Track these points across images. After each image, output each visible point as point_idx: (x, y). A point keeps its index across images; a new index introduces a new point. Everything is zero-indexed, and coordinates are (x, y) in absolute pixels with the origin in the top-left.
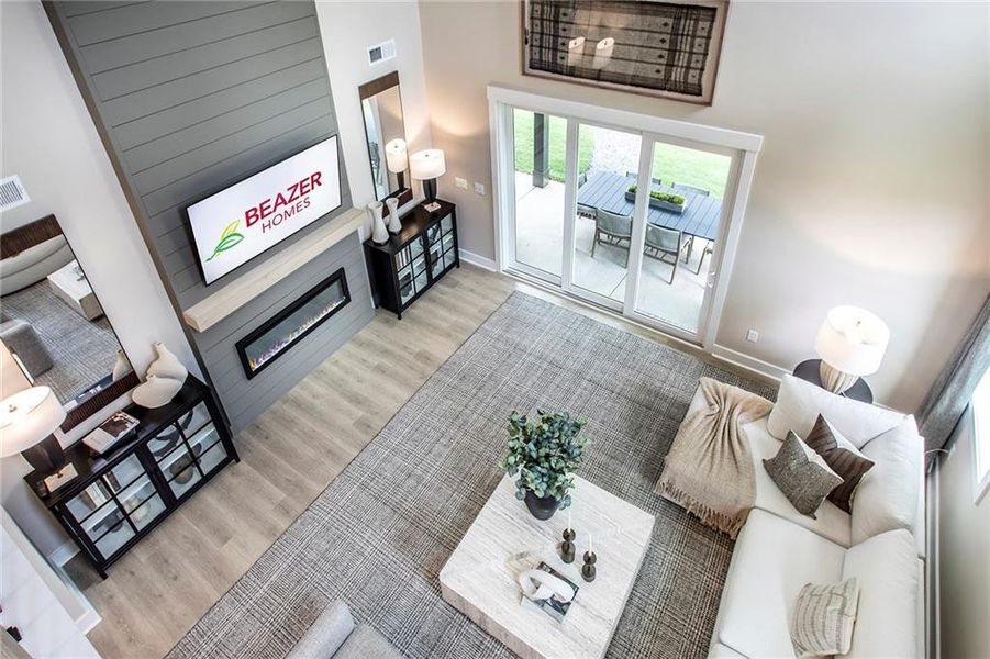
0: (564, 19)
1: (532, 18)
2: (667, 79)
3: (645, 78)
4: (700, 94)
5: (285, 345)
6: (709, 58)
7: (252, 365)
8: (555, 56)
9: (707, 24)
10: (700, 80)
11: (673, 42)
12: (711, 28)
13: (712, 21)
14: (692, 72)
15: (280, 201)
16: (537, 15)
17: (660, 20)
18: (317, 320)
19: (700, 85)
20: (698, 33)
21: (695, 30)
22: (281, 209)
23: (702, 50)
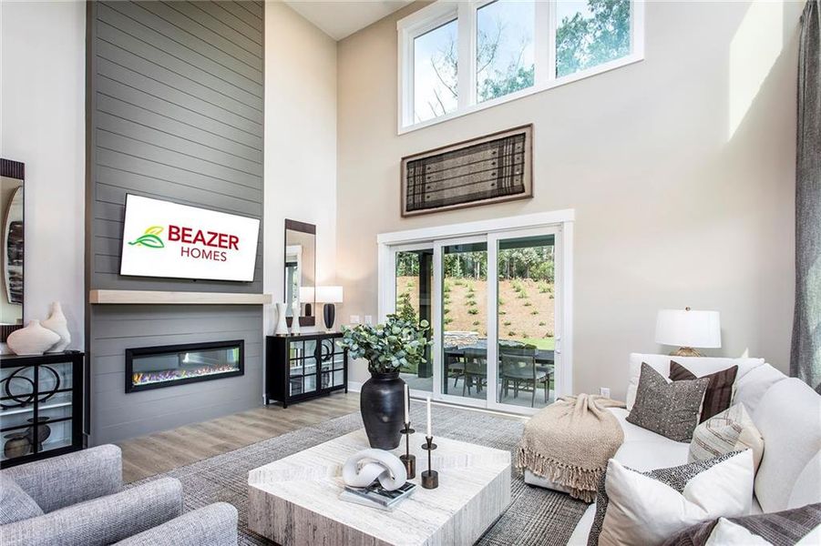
0: (428, 171)
1: (408, 178)
2: (500, 188)
3: (485, 193)
4: (523, 191)
5: (176, 378)
6: (525, 165)
7: (136, 378)
8: (423, 197)
9: (521, 145)
10: (522, 181)
11: (500, 162)
12: (524, 145)
13: (524, 141)
14: (515, 178)
15: (200, 237)
16: (411, 175)
17: (490, 152)
18: (212, 373)
19: (523, 185)
20: (516, 151)
21: (513, 150)
22: (199, 245)
23: (520, 161)
